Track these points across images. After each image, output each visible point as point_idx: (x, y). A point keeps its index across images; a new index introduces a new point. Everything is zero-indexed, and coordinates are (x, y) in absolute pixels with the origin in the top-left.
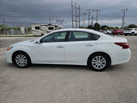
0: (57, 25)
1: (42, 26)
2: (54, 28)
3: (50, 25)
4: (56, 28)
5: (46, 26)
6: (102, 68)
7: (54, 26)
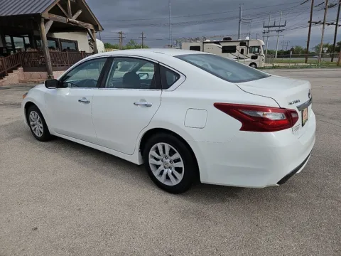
0: (248, 38)
1: (205, 45)
2: (239, 48)
3: (227, 39)
4: (244, 47)
5: (215, 43)
6: (174, 183)
7: (239, 43)
